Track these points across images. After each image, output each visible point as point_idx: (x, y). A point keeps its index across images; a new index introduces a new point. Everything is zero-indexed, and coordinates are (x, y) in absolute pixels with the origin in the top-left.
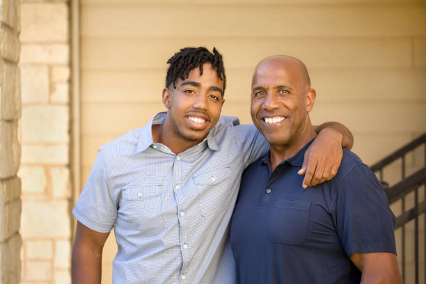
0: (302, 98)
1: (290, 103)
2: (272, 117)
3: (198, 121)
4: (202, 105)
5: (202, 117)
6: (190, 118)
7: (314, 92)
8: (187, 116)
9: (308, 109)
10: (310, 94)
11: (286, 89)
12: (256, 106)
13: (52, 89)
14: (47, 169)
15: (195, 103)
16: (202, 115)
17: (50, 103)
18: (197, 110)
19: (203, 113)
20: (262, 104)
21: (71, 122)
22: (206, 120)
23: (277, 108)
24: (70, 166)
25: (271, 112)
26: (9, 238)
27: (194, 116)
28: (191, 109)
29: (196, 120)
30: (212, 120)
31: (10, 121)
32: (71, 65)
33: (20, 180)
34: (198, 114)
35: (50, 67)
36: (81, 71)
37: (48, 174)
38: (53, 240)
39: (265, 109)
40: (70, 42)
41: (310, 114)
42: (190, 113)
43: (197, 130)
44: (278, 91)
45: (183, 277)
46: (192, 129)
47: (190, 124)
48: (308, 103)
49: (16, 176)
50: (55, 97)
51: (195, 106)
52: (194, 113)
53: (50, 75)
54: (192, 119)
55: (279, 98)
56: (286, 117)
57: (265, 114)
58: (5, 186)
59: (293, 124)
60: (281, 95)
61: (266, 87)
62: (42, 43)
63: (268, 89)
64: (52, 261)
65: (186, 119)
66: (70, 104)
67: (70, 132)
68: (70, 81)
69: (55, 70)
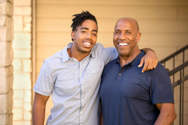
0: (135, 36)
1: (130, 37)
2: (122, 43)
3: (88, 44)
4: (89, 37)
5: (90, 42)
6: (84, 43)
7: (140, 34)
8: (83, 42)
9: (137, 41)
10: (138, 35)
11: (129, 32)
12: (116, 37)
13: (24, 26)
14: (22, 60)
15: (86, 37)
16: (90, 41)
17: (23, 32)
18: (87, 39)
19: (90, 40)
20: (119, 37)
21: (32, 40)
22: (91, 44)
23: (125, 39)
24: (31, 59)
25: (122, 41)
26: (9, 91)
27: (86, 42)
28: (85, 39)
29: (87, 43)
30: (93, 44)
31: (9, 42)
32: (32, 16)
33: (13, 66)
34: (88, 41)
35: (23, 16)
36: (36, 18)
37: (22, 62)
38: (24, 90)
39: (120, 39)
40: (32, 6)
41: (138, 43)
42: (84, 41)
43: (88, 48)
44: (126, 32)
45: (81, 112)
46: (86, 47)
47: (85, 45)
48: (138, 38)
49: (11, 65)
50: (25, 29)
51: (87, 38)
52: (87, 41)
53: (23, 20)
54: (86, 43)
55: (126, 35)
56: (128, 44)
57: (119, 41)
58: (7, 70)
59: (131, 46)
60: (127, 34)
61: (121, 30)
62: (20, 6)
63: (122, 31)
64: (23, 99)
65: (83, 43)
66: (32, 32)
67: (32, 44)
68: (32, 23)
69: (25, 18)
